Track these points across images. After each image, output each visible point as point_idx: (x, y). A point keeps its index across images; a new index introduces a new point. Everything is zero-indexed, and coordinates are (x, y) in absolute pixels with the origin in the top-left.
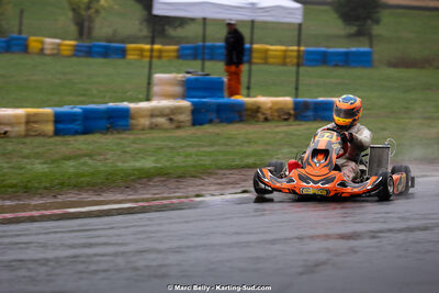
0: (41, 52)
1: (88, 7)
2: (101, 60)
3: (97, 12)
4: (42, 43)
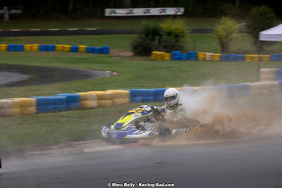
0: (204, 60)
1: (226, 37)
2: (234, 63)
3: (231, 39)
4: (205, 55)
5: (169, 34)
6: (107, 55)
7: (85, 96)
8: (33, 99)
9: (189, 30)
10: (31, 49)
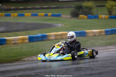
5: (86, 8)
6: (60, 17)
7: (49, 35)
8: (27, 37)
9: (95, 6)
10: (28, 15)
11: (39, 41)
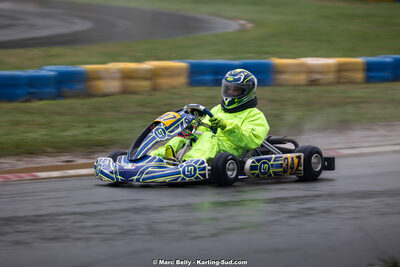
11: (41, 99)
